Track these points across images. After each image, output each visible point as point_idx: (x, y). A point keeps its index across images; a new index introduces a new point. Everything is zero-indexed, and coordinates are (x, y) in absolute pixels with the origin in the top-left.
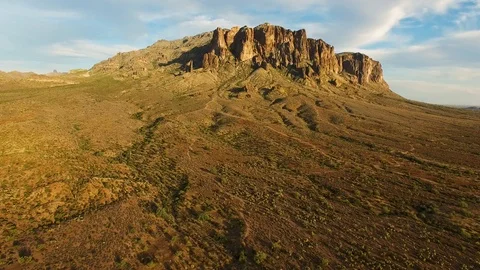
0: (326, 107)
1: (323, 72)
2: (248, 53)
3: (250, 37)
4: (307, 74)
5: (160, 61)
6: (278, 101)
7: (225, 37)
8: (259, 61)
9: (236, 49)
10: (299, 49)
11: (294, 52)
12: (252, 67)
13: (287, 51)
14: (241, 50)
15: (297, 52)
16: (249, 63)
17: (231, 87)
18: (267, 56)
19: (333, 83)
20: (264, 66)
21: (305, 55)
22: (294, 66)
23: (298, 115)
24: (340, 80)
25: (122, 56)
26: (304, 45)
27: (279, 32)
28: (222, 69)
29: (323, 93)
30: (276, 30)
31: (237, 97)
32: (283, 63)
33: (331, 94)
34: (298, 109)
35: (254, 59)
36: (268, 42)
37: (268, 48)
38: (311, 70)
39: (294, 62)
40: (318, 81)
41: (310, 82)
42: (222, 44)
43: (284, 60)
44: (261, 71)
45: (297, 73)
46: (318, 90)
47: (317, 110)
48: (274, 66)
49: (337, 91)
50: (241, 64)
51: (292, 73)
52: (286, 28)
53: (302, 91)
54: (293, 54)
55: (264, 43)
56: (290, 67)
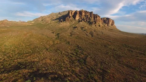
0: (96, 32)
1: (97, 23)
2: (77, 18)
3: (78, 13)
5: (53, 19)
7: (71, 13)
8: (80, 20)
9: (74, 16)
10: (91, 17)
12: (78, 21)
16: (77, 20)
17: (73, 27)
18: (83, 18)
19: (100, 26)
20: (81, 21)
21: (93, 18)
24: (102, 25)
25: (42, 17)
27: (86, 12)
28: (71, 22)
29: (97, 28)
30: (85, 12)
31: (75, 29)
34: (90, 32)
36: (83, 15)
38: (94, 23)
39: (90, 20)
40: (96, 25)
41: (93, 26)
42: (70, 15)
43: (87, 20)
45: (90, 23)
46: (95, 28)
48: (84, 21)
49: (100, 28)
50: (75, 20)
51: (89, 23)
52: (88, 11)
53: (91, 28)
54: (89, 18)
55: (82, 15)
56: (88, 22)
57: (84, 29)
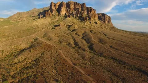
0: (95, 33)
1: (92, 19)
2: (63, 12)
3: (64, 5)
4: (86, 19)
5: (33, 16)
6: (74, 30)
7: (55, 6)
8: (67, 14)
9: (59, 10)
10: (83, 11)
11: (81, 11)
12: (65, 17)
13: (78, 11)
14: (61, 10)
15: (82, 11)
16: (63, 15)
17: (55, 25)
18: (71, 13)
19: (96, 23)
20: (69, 16)
21: (85, 13)
22: (81, 17)
23: (83, 37)
24: (99, 22)
25: (19, 13)
26: (85, 9)
27: (75, 4)
28: (53, 18)
29: (92, 27)
30: (74, 3)
31: (55, 29)
32: (77, 16)
33: (96, 27)
34: (82, 34)
35: (66, 14)
36: (71, 8)
37: (71, 10)
38: (88, 18)
39: (81, 15)
40: (90, 23)
41: (87, 23)
42: (53, 8)
43: (77, 14)
44: (68, 18)
45: (82, 19)
46: (90, 26)
47: (92, 35)
48: (73, 17)
49: (98, 26)
50: (61, 15)
51: (80, 19)
52: (78, 3)
53: (84, 26)
54: (81, 12)
55: (69, 8)
56: (79, 17)
57: (71, 28)
